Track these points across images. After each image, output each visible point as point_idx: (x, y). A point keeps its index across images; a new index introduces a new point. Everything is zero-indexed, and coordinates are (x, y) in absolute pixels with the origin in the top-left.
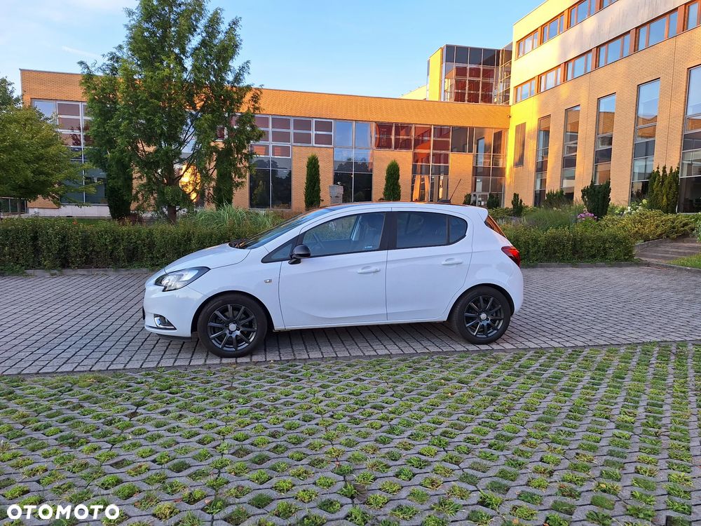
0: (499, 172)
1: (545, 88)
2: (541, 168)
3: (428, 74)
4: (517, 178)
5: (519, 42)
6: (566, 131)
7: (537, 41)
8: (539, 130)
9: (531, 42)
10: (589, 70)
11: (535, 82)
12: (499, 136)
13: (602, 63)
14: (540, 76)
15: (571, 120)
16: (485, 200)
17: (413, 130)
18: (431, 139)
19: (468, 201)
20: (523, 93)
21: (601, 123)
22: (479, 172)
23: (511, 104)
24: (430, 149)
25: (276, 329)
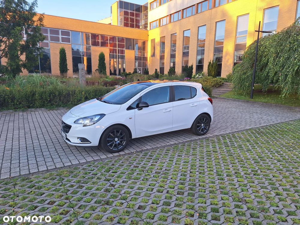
0: (145, 59)
1: (162, 25)
2: (162, 58)
3: (111, 13)
4: (152, 61)
5: (151, 3)
6: (171, 43)
7: (158, 4)
8: (161, 42)
9: (156, 4)
10: (180, 19)
11: (158, 22)
12: (144, 43)
13: (184, 16)
14: (160, 19)
15: (173, 39)
16: (140, 70)
17: (109, 38)
18: (117, 43)
19: (135, 71)
20: (153, 26)
21: (185, 41)
22: (136, 59)
23: (148, 30)
24: (116, 47)
25: (132, 138)
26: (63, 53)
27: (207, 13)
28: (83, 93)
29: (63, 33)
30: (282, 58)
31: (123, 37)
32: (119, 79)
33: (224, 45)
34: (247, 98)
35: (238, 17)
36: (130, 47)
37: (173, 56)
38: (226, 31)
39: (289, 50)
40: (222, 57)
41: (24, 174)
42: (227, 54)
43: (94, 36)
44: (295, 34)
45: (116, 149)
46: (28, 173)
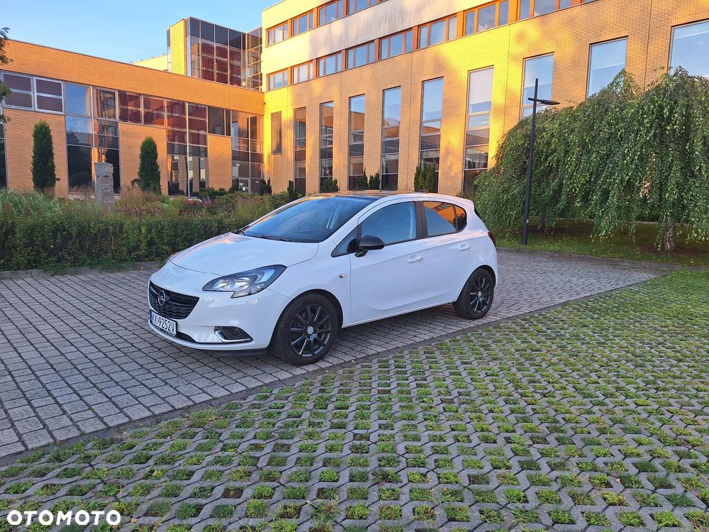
0: (258, 158)
1: (298, 81)
2: (300, 156)
3: (169, 45)
4: (276, 164)
5: (268, 30)
6: (321, 125)
7: (287, 33)
8: (295, 121)
9: (281, 32)
10: (339, 69)
11: (287, 74)
12: (254, 121)
13: (351, 65)
14: (292, 68)
15: (326, 115)
16: (246, 185)
17: (165, 105)
18: (187, 117)
19: (235, 187)
20: (276, 82)
21: (353, 120)
22: (237, 157)
23: (264, 90)
24: (185, 128)
25: (344, 326)
26: (42, 137)
27: (402, 61)
28: (143, 229)
29: (42, 86)
30: (594, 156)
31: (197, 104)
32: (195, 203)
33: (442, 133)
35: (470, 72)
36: (218, 129)
37: (326, 154)
38: (445, 101)
39: (609, 139)
40: (437, 160)
41: (92, 430)
42: (448, 152)
43: (125, 98)
44: (616, 108)
45: (310, 355)
46: (103, 427)
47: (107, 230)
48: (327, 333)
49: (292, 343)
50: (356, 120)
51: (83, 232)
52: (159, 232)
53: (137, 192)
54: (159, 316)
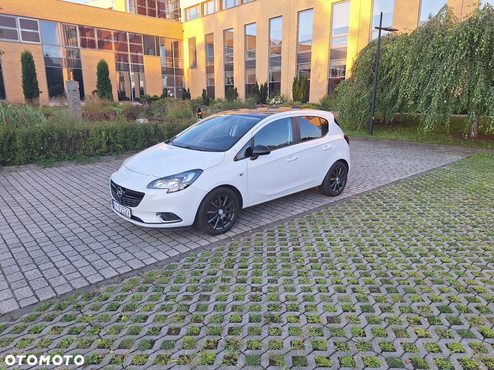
0: (180, 72)
1: (207, 12)
2: (210, 70)
4: (193, 77)
6: (224, 46)
8: (206, 44)
10: (237, 4)
11: (199, 8)
12: (176, 44)
14: (202, 4)
15: (227, 39)
16: (172, 92)
17: (113, 34)
18: (128, 44)
19: (165, 95)
20: (191, 15)
21: (247, 44)
22: (166, 71)
23: (182, 21)
24: (127, 51)
25: (243, 207)
26: (27, 61)
29: (24, 24)
30: (422, 71)
31: (135, 33)
32: (137, 107)
33: (312, 50)
34: (364, 134)
35: (333, 4)
36: (151, 51)
37: (229, 68)
38: (315, 27)
39: (433, 59)
40: (309, 70)
41: (80, 286)
42: (318, 64)
43: (83, 30)
44: (439, 34)
45: (221, 228)
46: (87, 284)
47: (78, 135)
48: (232, 213)
49: (209, 221)
50: (250, 40)
51: (62, 137)
52: (114, 135)
53: (97, 99)
54: (118, 204)
